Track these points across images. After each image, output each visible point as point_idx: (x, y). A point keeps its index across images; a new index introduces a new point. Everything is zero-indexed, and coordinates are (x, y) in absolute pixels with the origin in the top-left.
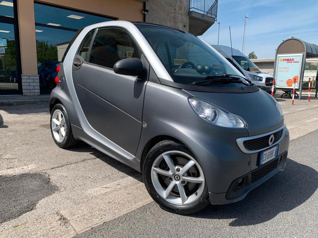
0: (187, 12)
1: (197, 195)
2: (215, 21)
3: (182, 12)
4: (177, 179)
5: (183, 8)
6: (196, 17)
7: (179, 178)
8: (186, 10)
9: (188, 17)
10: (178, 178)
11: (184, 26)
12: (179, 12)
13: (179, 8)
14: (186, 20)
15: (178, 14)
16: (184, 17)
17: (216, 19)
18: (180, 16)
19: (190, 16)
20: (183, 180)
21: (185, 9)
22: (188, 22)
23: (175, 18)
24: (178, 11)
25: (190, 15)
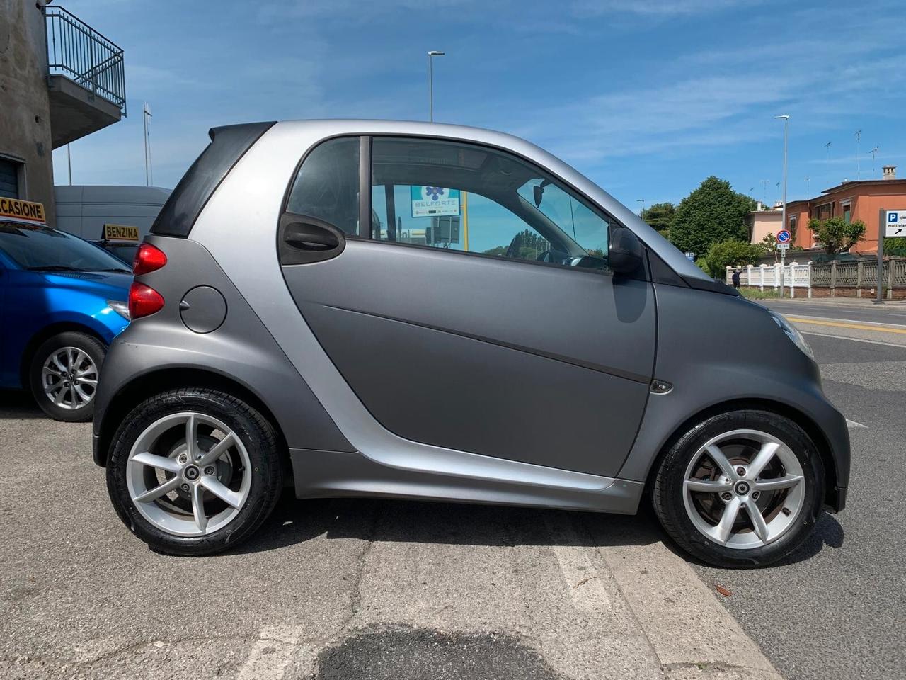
0: (41, 75)
1: (787, 513)
2: (121, 114)
3: (27, 72)
4: (742, 492)
5: (28, 63)
6: (71, 95)
7: (746, 489)
8: (38, 69)
9: (45, 93)
10: (742, 488)
11: (37, 118)
12: (18, 71)
13: (16, 60)
14: (40, 99)
15: (16, 77)
16: (32, 89)
17: (123, 111)
18: (22, 85)
19: (52, 89)
20: (754, 491)
21: (33, 66)
22: (47, 108)
23: (6, 90)
24: (14, 69)
25: (50, 87)
